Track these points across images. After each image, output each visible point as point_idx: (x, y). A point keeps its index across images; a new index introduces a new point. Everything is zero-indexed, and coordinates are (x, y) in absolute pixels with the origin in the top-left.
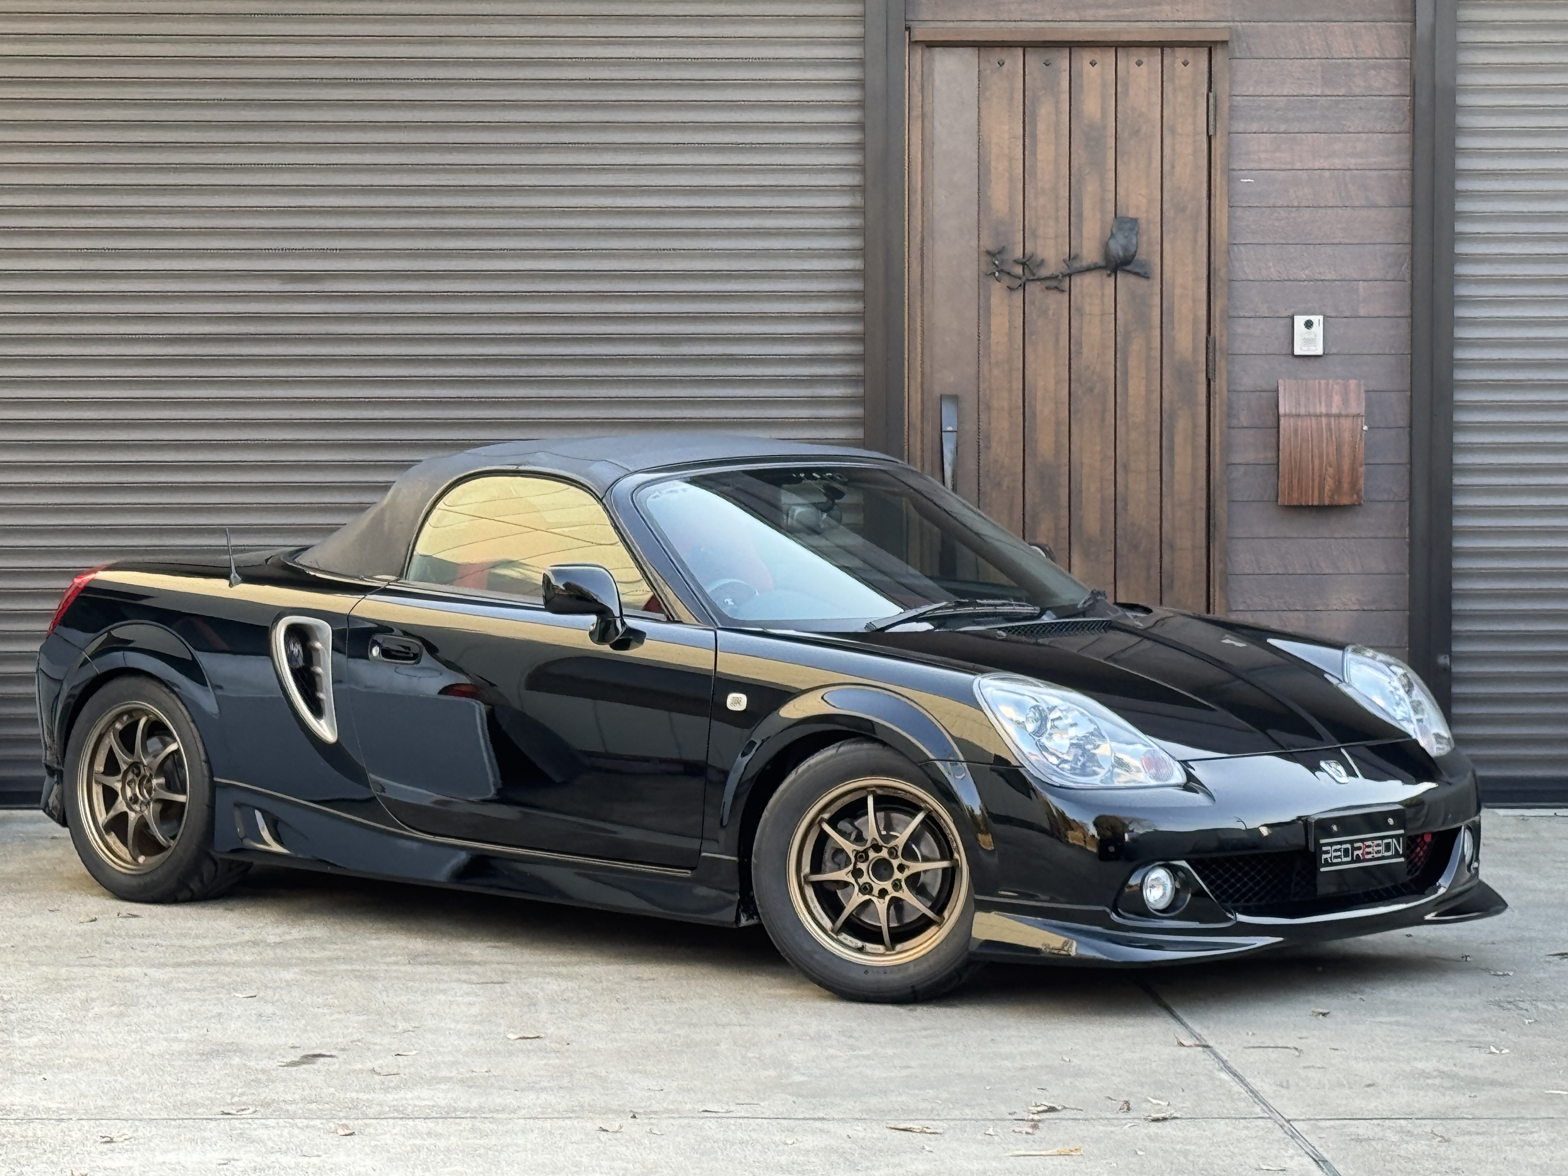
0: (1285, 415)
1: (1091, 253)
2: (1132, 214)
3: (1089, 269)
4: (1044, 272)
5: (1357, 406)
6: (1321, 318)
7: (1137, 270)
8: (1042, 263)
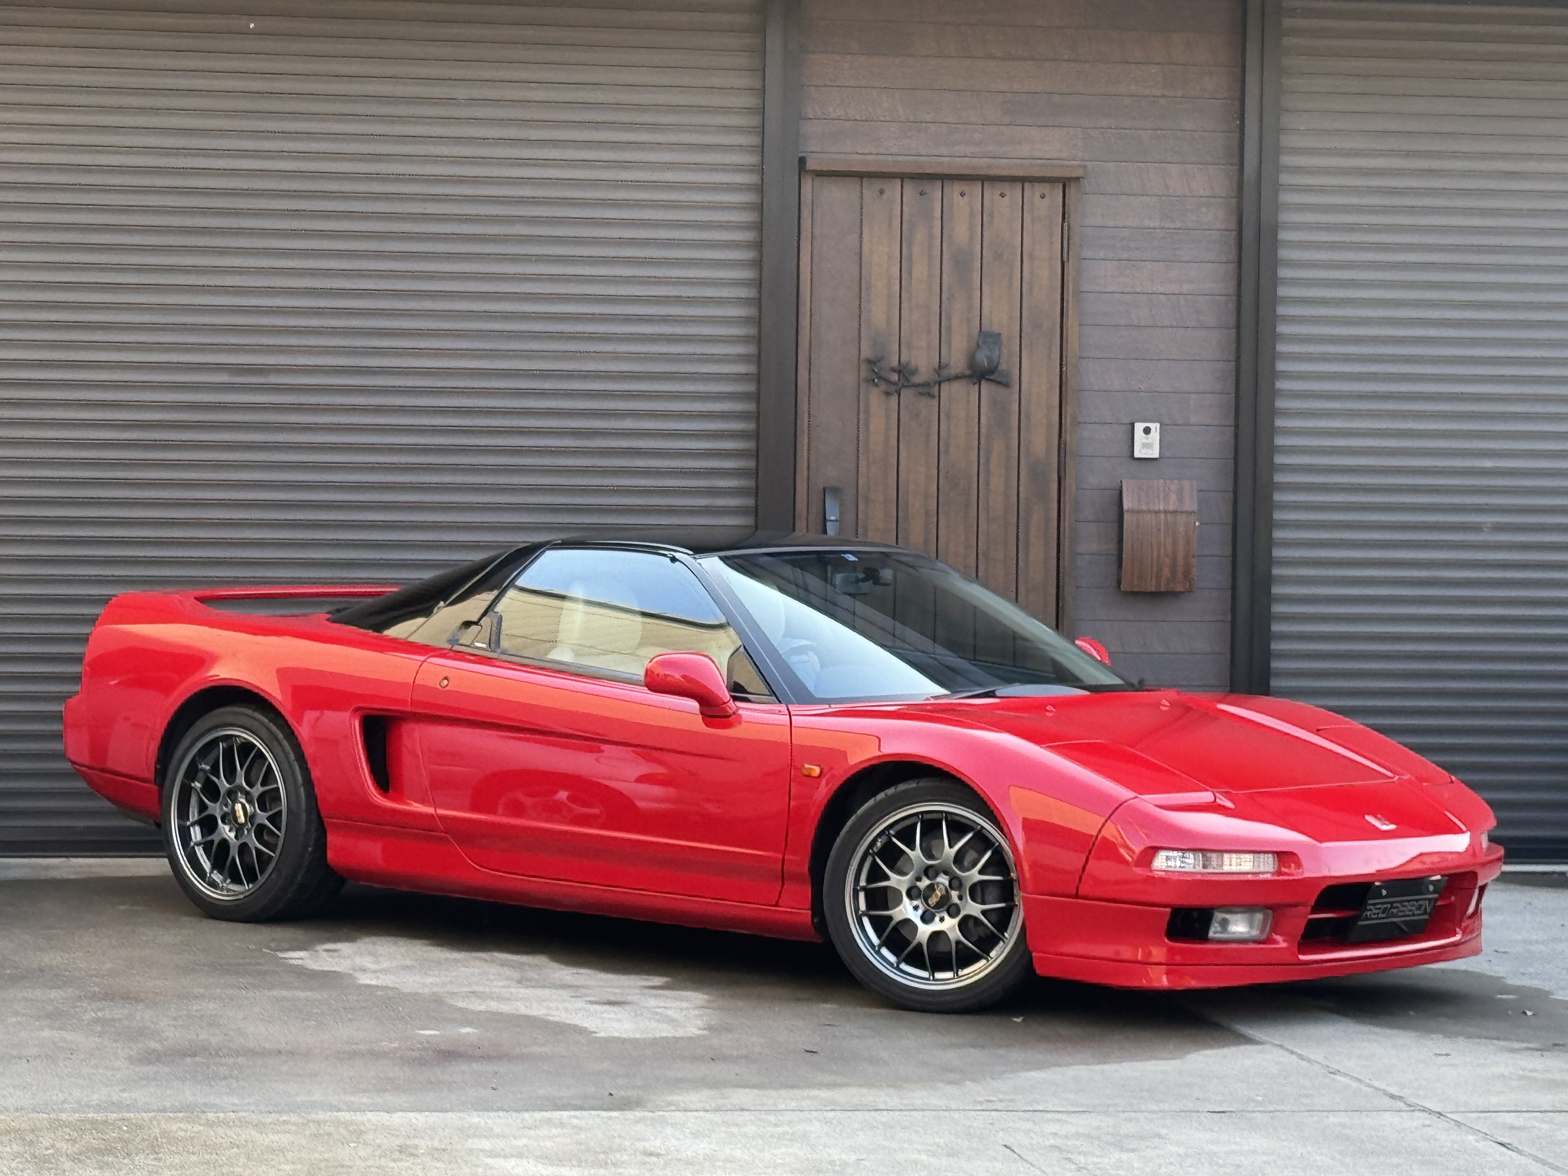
0: (1128, 511)
1: (957, 362)
2: (996, 329)
3: (957, 378)
4: (916, 379)
5: (1190, 504)
6: (1158, 425)
7: (999, 379)
8: (914, 372)
